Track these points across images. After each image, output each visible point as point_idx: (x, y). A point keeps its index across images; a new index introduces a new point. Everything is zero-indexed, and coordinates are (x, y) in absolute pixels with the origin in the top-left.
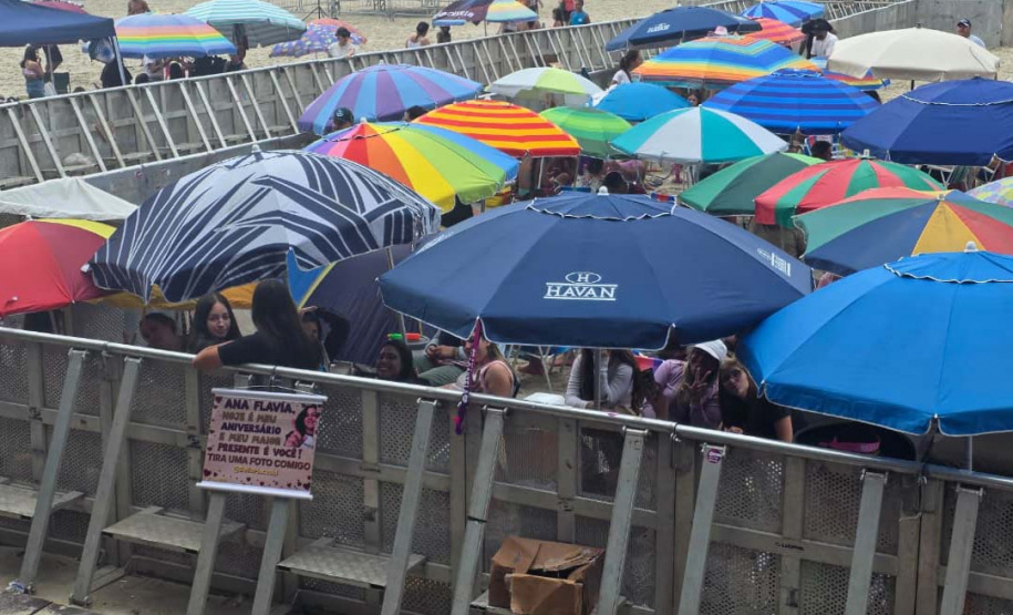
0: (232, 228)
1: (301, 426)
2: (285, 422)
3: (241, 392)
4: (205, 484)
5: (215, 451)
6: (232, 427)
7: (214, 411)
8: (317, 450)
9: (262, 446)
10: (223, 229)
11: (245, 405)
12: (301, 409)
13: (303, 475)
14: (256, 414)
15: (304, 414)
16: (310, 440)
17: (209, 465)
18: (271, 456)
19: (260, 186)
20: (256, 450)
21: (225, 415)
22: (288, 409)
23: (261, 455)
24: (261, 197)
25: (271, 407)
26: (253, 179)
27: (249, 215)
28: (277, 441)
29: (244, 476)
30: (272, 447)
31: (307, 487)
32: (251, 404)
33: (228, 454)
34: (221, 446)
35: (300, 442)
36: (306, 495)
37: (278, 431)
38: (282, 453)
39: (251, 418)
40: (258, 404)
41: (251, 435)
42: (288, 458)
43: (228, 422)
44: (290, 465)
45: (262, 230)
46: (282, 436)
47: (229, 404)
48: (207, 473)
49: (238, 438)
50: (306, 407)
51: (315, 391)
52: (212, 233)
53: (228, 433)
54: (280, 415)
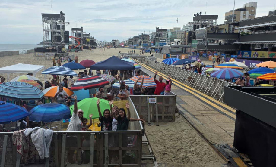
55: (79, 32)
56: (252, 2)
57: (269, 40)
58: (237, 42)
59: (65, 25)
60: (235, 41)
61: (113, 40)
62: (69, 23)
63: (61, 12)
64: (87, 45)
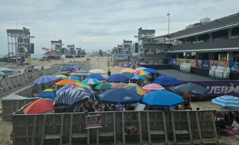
0: (79, 97)
1: (99, 119)
2: (96, 119)
3: (89, 116)
4: (86, 128)
5: (87, 124)
6: (89, 120)
7: (86, 119)
8: (101, 121)
9: (93, 122)
10: (78, 97)
11: (90, 117)
12: (98, 117)
13: (100, 124)
14: (92, 118)
15: (99, 117)
16: (100, 120)
17: (86, 126)
18: (95, 123)
19: (80, 91)
20: (93, 123)
21: (87, 119)
22: (96, 117)
23: (94, 123)
24: (81, 93)
25: (94, 117)
26: (78, 90)
27: (81, 95)
28: (95, 121)
29: (92, 126)
30: (95, 122)
31: (101, 126)
32: (91, 117)
33: (89, 124)
34: (87, 123)
35: (99, 121)
36: (101, 127)
37: (95, 120)
38: (97, 122)
39: (91, 119)
40: (92, 117)
41: (92, 121)
42: (97, 123)
43: (88, 120)
44: (98, 124)
45: (83, 96)
46: (96, 120)
47: (88, 118)
48: (86, 127)
49: (90, 122)
50: (99, 116)
51: (99, 114)
52: (76, 98)
53: (88, 121)
54: (95, 118)
55: (58, 44)
56: (206, 18)
57: (185, 50)
58: (169, 52)
59: (30, 38)
60: (167, 50)
61: (100, 50)
62: (34, 37)
63: (24, 28)
64: (71, 55)
